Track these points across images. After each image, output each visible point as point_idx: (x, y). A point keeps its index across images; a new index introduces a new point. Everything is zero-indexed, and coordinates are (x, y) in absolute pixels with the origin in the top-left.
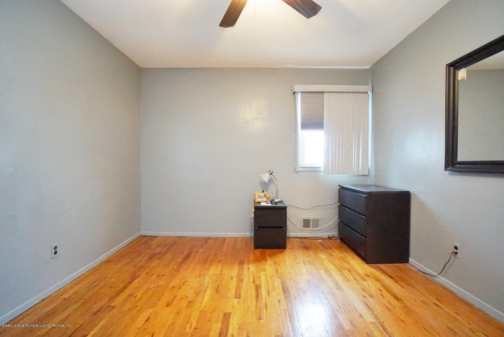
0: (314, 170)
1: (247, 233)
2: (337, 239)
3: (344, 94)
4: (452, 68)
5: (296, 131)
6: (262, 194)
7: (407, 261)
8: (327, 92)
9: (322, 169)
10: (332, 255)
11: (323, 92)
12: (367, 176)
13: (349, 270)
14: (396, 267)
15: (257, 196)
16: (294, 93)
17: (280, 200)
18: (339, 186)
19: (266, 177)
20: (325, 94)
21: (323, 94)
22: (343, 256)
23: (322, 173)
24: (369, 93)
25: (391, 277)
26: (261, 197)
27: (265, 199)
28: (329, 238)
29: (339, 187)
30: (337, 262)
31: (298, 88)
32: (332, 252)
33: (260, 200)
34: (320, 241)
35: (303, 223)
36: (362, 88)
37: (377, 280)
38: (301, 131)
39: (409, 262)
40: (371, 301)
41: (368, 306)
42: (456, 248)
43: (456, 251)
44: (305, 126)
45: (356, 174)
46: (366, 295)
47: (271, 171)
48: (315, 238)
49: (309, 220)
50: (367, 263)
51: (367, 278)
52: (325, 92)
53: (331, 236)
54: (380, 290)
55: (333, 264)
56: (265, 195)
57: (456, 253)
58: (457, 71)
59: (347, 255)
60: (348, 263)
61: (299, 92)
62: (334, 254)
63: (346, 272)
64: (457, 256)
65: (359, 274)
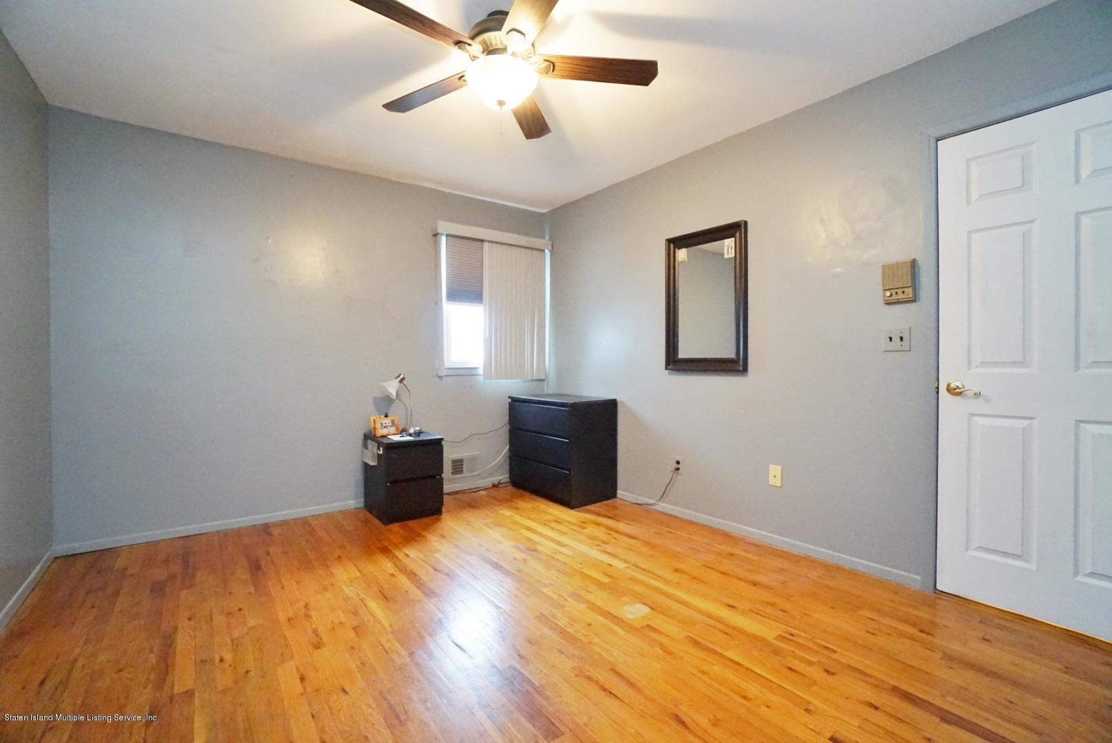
0: (468, 373)
1: (350, 502)
2: (506, 486)
3: (514, 248)
4: (672, 245)
5: (438, 303)
6: (387, 421)
7: (614, 495)
8: (489, 241)
9: (481, 371)
10: (517, 509)
11: (482, 241)
12: (543, 380)
13: (555, 521)
14: (607, 505)
15: (378, 426)
16: (436, 235)
17: (418, 428)
18: (509, 397)
19: (392, 388)
20: (486, 245)
21: (481, 243)
22: (532, 506)
23: (481, 378)
24: (546, 251)
25: (611, 518)
26: (385, 427)
27: (393, 430)
28: (494, 486)
29: (510, 400)
30: (534, 516)
31: (444, 227)
32: (514, 504)
33: (385, 432)
34: (482, 492)
35: (453, 466)
36: (537, 242)
37: (598, 524)
38: (448, 304)
39: (618, 496)
40: (609, 548)
41: (610, 554)
42: (678, 463)
43: (677, 466)
44: (454, 295)
45: (530, 378)
46: (598, 543)
47: (402, 376)
48: (474, 490)
49: (461, 461)
50: (572, 508)
51: (584, 525)
52: (486, 241)
53: (496, 482)
54: (609, 534)
55: (530, 519)
56: (393, 422)
57: (678, 469)
58: (677, 250)
59: (536, 504)
60: (549, 514)
61: (442, 234)
62: (519, 507)
63: (554, 525)
64: (679, 472)
65: (570, 522)
